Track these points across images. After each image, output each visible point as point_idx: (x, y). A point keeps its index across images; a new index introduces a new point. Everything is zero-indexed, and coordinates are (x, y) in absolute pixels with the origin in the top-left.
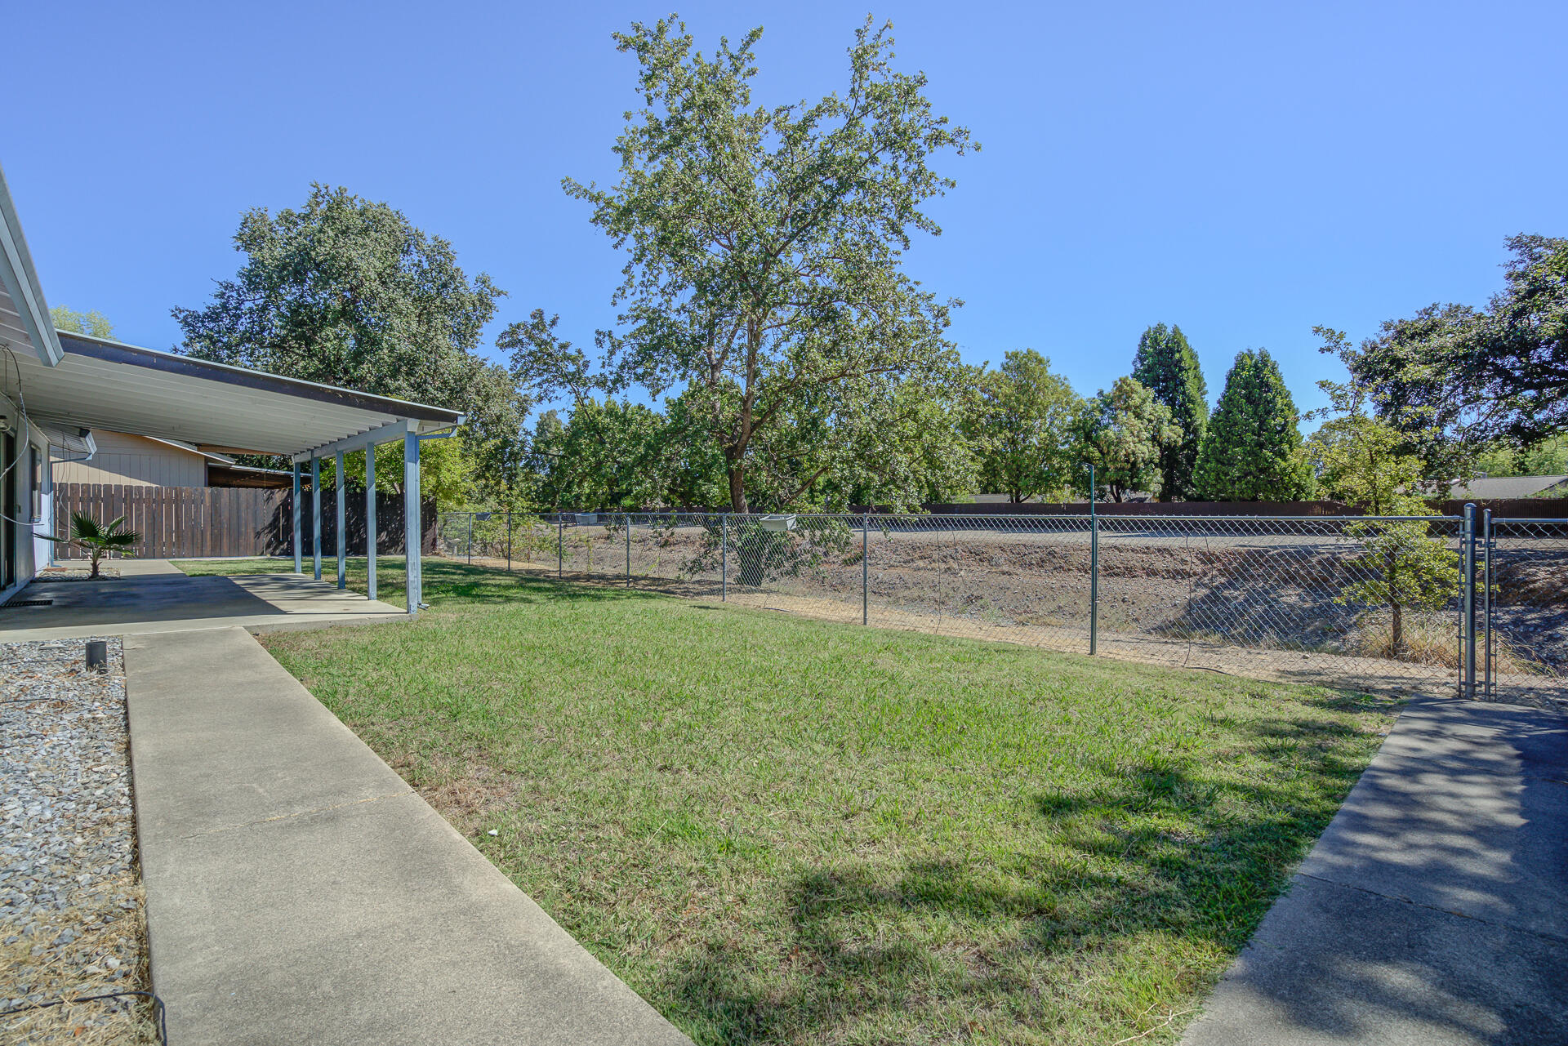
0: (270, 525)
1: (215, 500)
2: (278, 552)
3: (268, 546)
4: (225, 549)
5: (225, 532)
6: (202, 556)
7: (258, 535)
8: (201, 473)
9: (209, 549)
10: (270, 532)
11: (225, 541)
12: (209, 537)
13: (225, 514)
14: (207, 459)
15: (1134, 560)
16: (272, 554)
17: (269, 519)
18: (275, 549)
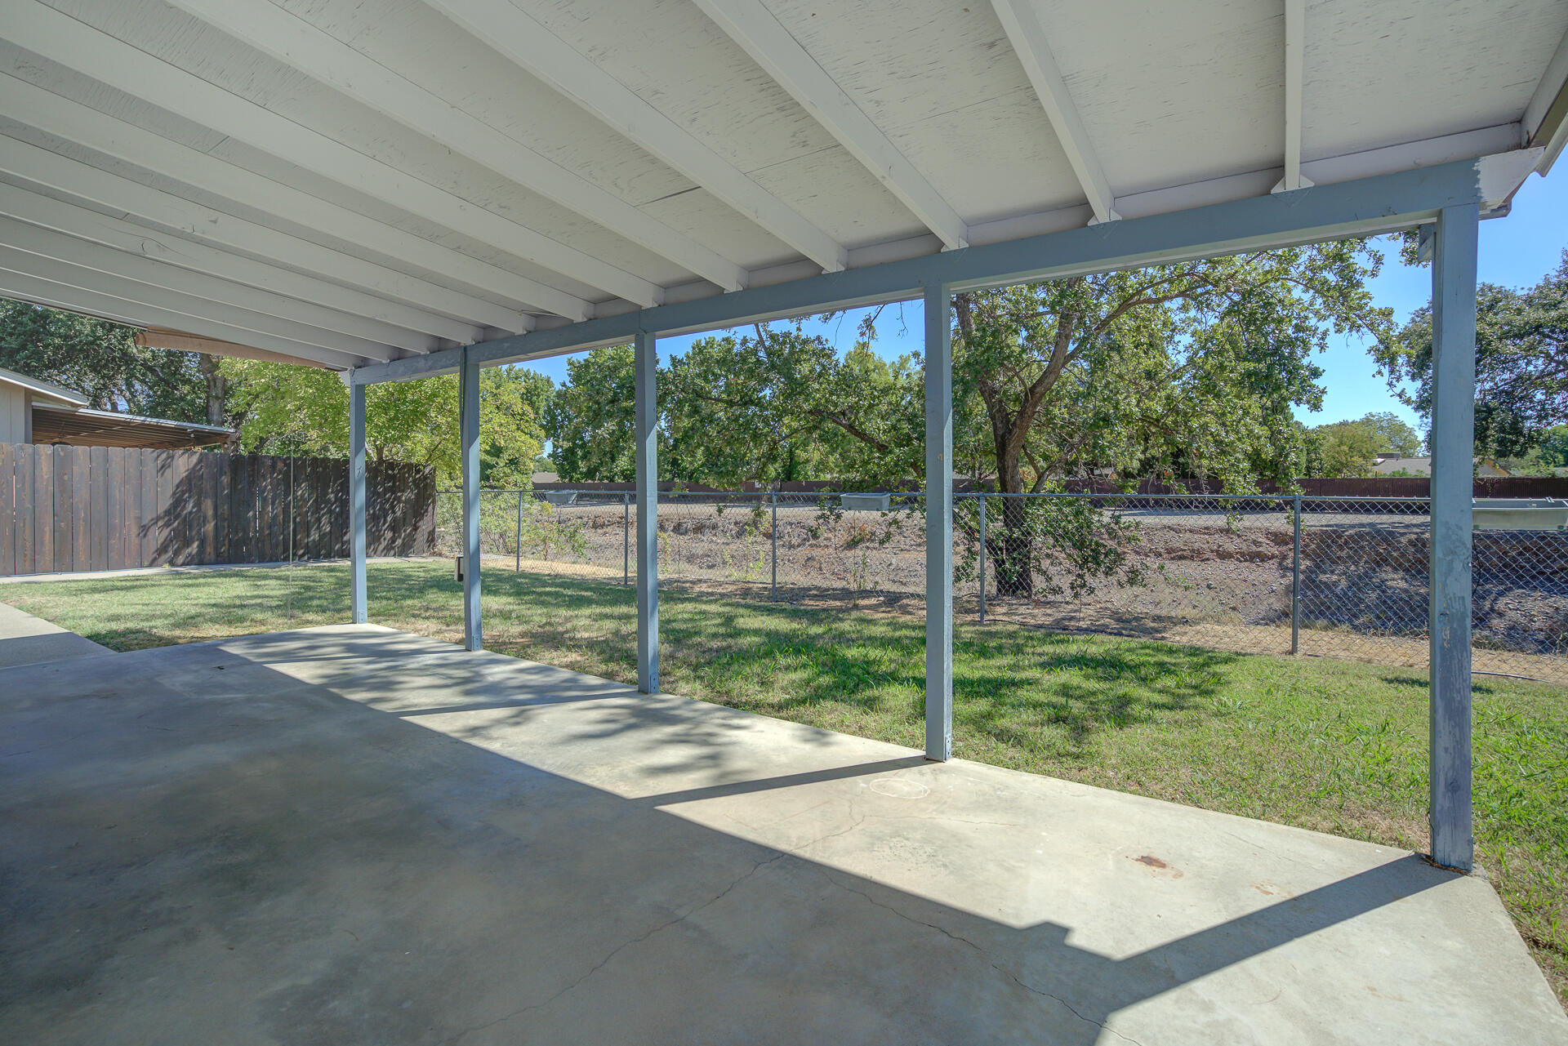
0: (168, 512)
1: (61, 468)
2: (181, 559)
3: (162, 550)
4: (82, 557)
5: (81, 527)
6: (34, 572)
7: (144, 530)
8: (19, 420)
9: (49, 557)
10: (167, 525)
11: (81, 542)
12: (48, 537)
13: (81, 495)
14: (29, 394)
15: (1198, 542)
16: (172, 563)
17: (165, 503)
18: (177, 553)
